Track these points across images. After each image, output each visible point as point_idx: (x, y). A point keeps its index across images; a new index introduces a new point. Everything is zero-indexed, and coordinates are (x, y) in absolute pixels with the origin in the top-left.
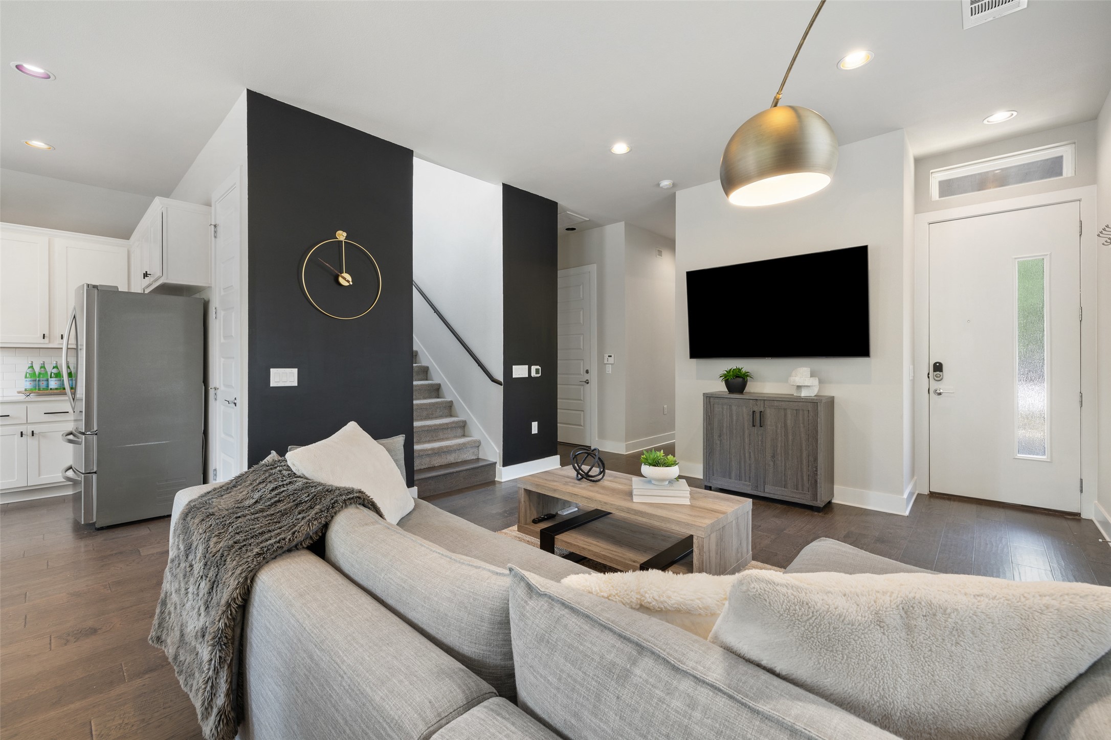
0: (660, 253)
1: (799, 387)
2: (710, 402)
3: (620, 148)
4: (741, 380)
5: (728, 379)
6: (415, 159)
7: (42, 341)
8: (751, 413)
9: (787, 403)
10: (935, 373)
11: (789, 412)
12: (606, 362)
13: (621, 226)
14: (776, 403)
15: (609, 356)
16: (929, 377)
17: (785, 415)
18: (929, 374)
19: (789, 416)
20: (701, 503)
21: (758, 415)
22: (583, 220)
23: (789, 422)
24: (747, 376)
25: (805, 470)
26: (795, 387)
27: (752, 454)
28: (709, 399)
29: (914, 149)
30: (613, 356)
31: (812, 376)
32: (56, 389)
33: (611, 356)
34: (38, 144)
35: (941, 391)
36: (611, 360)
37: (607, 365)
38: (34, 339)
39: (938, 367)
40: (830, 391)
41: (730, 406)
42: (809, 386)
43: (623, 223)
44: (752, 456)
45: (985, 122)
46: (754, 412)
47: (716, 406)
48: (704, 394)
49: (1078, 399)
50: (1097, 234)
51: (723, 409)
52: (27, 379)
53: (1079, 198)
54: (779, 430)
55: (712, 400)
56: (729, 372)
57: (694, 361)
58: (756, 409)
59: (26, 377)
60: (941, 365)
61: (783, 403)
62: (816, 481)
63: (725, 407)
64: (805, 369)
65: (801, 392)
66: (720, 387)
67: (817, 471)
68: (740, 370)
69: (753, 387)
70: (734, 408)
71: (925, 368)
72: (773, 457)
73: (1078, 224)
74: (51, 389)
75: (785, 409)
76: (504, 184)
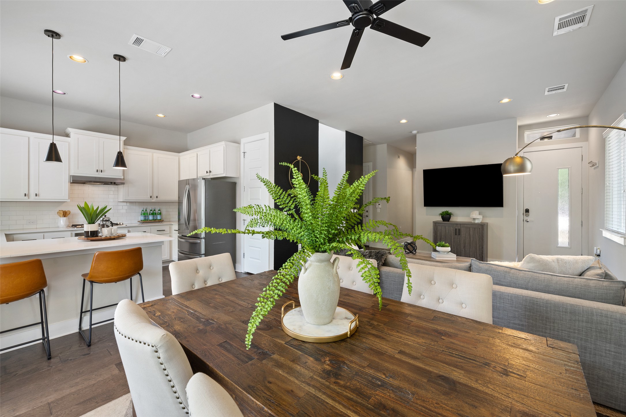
0: (399, 157)
1: (474, 219)
2: (436, 225)
3: (404, 121)
4: (449, 216)
5: (443, 215)
6: (320, 124)
7: (150, 199)
8: (455, 230)
9: (470, 225)
10: (526, 213)
11: (471, 229)
12: (377, 207)
13: (385, 146)
14: (466, 226)
15: (379, 205)
16: (523, 215)
17: (470, 230)
18: (523, 213)
19: (471, 231)
20: (459, 259)
21: (458, 231)
22: (369, 143)
23: (471, 233)
24: (451, 214)
25: (478, 252)
26: (473, 219)
27: (455, 246)
28: (435, 224)
29: (519, 123)
30: (381, 204)
31: (479, 214)
32: (152, 220)
33: (380, 205)
34: (161, 115)
35: (528, 220)
36: (380, 206)
37: (378, 209)
38: (146, 198)
39: (527, 211)
40: (487, 221)
41: (445, 227)
42: (478, 219)
43: (386, 144)
44: (455, 247)
45: (548, 116)
46: (456, 229)
47: (439, 227)
48: (433, 222)
49: (581, 224)
50: (588, 163)
51: (442, 228)
52: (142, 216)
53: (582, 146)
54: (467, 237)
55: (437, 224)
56: (443, 212)
57: (425, 207)
58: (457, 228)
59: (141, 215)
60: (528, 210)
61: (469, 225)
62: (483, 256)
63: (443, 227)
64: (477, 212)
65: (475, 221)
66: (440, 219)
67: (483, 252)
68: (448, 212)
69: (453, 219)
70: (447, 227)
71: (522, 211)
72: (464, 247)
73: (581, 156)
74: (150, 220)
75: (469, 228)
76: (346, 131)
